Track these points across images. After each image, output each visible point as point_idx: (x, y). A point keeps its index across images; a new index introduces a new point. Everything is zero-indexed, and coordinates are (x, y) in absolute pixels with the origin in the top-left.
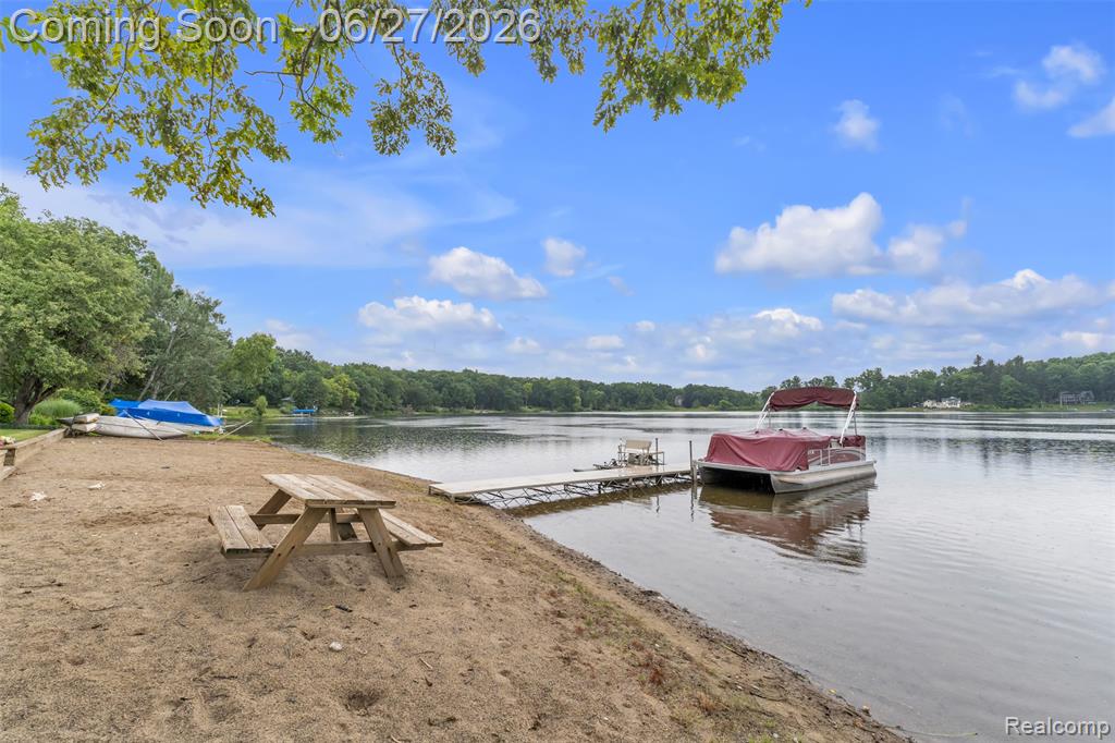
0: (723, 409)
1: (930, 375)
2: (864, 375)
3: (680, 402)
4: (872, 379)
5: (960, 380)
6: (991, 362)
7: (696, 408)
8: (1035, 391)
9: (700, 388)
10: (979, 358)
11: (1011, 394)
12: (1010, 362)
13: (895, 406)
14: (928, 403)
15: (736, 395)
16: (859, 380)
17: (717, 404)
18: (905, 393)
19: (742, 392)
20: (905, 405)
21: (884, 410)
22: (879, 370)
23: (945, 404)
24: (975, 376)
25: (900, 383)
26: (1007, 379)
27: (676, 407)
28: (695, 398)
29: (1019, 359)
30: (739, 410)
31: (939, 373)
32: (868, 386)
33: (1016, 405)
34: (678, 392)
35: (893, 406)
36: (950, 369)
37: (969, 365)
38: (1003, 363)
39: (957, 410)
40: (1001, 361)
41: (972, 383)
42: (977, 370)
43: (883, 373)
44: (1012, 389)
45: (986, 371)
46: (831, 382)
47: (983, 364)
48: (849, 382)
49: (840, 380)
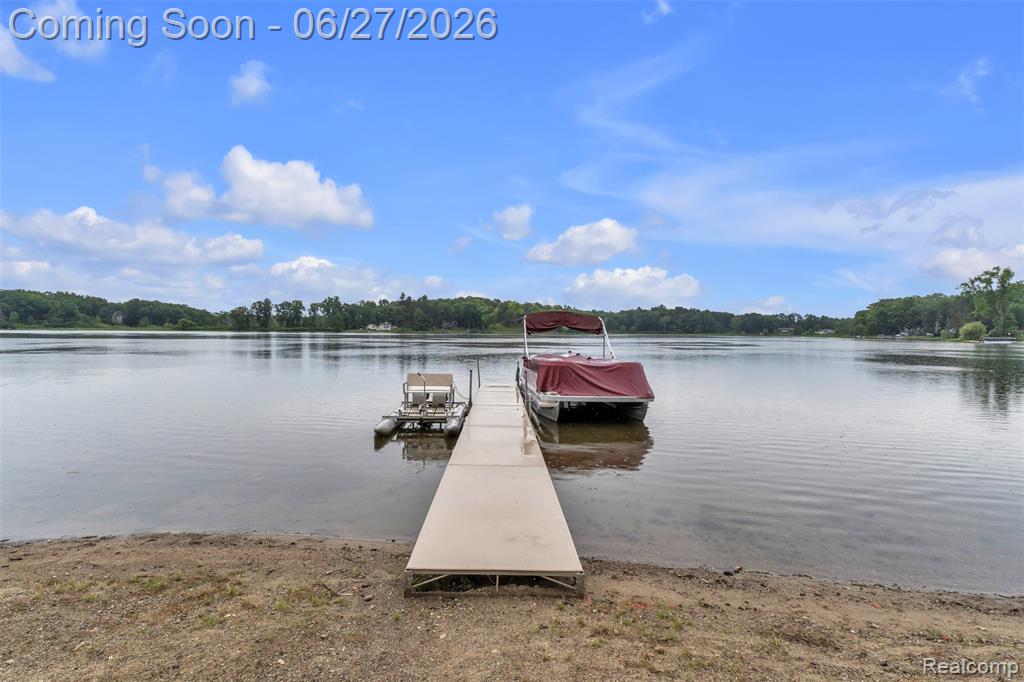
0: (183, 329)
1: (372, 304)
2: (325, 301)
3: (120, 319)
4: (332, 304)
5: (392, 310)
6: (409, 298)
7: (144, 327)
8: (431, 320)
9: (150, 303)
10: (403, 294)
11: (419, 320)
12: (419, 300)
13: (347, 328)
14: (370, 327)
15: (197, 314)
16: (321, 305)
17: (175, 323)
18: (356, 318)
19: (204, 311)
20: (355, 328)
21: (340, 331)
22: (337, 298)
23: (382, 327)
24: (401, 308)
25: (352, 310)
26: (418, 311)
27: (113, 325)
28: (144, 314)
29: (425, 297)
30: (204, 330)
31: (378, 304)
32: (328, 311)
33: (421, 329)
34: (117, 307)
35: (346, 329)
36: (385, 301)
37: (397, 299)
38: (416, 300)
39: (388, 332)
40: (415, 298)
41: (399, 312)
42: (401, 303)
43: (340, 300)
44: (420, 318)
45: (406, 303)
46: (298, 306)
47: (405, 299)
48: (314, 308)
49: (307, 305)
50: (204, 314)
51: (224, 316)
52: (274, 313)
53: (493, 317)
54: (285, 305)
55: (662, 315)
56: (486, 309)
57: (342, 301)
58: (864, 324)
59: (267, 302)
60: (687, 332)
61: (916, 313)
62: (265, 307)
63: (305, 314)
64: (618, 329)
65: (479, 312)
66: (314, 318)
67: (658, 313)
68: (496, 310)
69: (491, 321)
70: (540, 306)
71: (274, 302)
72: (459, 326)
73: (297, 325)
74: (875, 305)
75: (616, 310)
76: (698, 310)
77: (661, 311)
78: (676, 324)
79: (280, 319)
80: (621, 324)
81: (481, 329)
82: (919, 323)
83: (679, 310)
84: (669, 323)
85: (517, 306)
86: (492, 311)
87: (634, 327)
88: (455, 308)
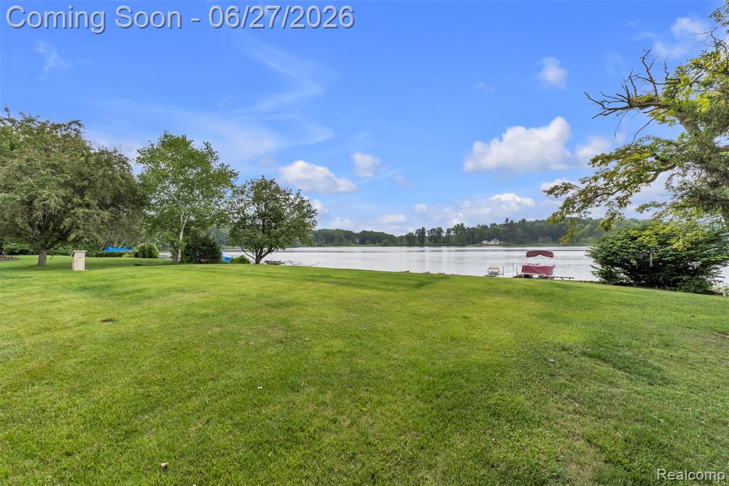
0: (384, 246)
1: (485, 227)
2: (456, 227)
4: (459, 228)
5: (499, 230)
6: (512, 221)
10: (507, 219)
11: (521, 237)
12: (520, 222)
13: (469, 244)
14: (485, 242)
15: (389, 237)
16: (453, 229)
18: (475, 237)
20: (473, 243)
21: (465, 245)
22: (463, 224)
23: (492, 242)
24: (506, 229)
25: (472, 231)
26: (519, 230)
28: (367, 238)
29: (524, 220)
30: (394, 246)
31: (489, 227)
32: (457, 233)
34: (357, 235)
36: (494, 224)
37: (503, 222)
39: (497, 245)
40: (516, 221)
41: (505, 232)
42: (505, 225)
43: (464, 226)
44: (521, 235)
45: (510, 226)
46: (440, 230)
47: (509, 222)
48: (449, 231)
49: (445, 230)
50: (392, 236)
51: (402, 238)
52: (427, 235)
53: (584, 232)
54: (433, 230)
57: (466, 226)
59: (423, 229)
62: (422, 232)
63: (444, 235)
66: (448, 237)
68: (587, 226)
69: (583, 235)
71: (426, 229)
72: (552, 240)
73: (440, 242)
79: (430, 238)
86: (583, 228)
88: (549, 226)
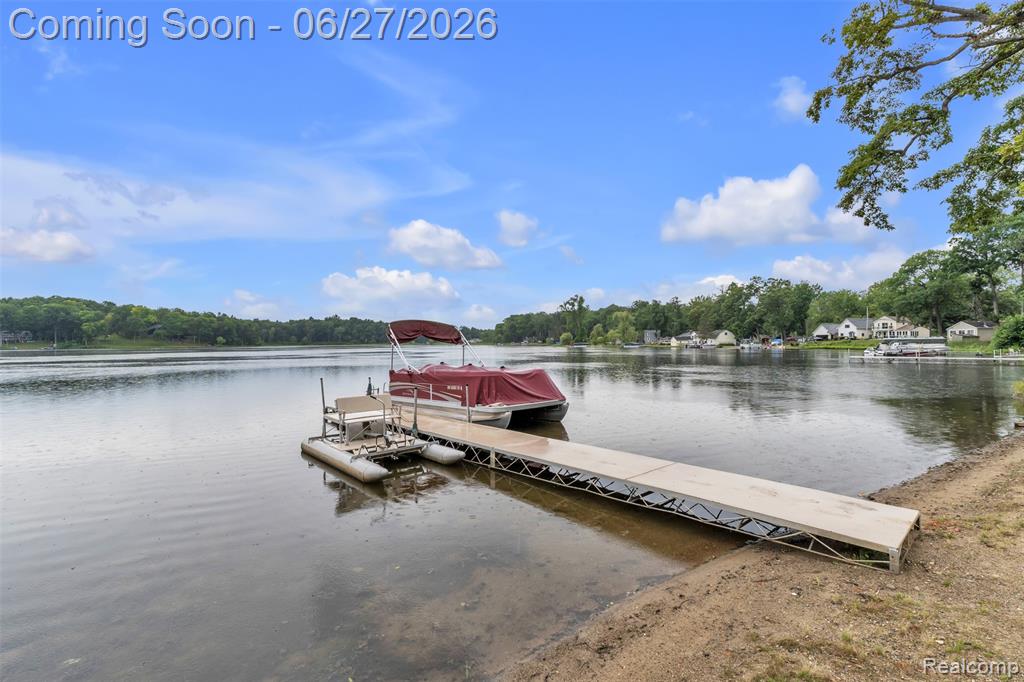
53: (103, 325)
55: (337, 326)
56: (91, 314)
58: (502, 334)
60: (362, 342)
61: (532, 326)
64: (287, 340)
65: (79, 319)
67: (331, 323)
68: (109, 316)
69: (100, 330)
70: (183, 313)
72: (35, 338)
74: (507, 319)
75: (284, 320)
76: (372, 322)
77: (335, 321)
78: (351, 334)
80: (291, 335)
81: (80, 342)
82: (534, 334)
83: (354, 320)
84: (346, 333)
85: (146, 312)
86: (102, 318)
87: (305, 338)
